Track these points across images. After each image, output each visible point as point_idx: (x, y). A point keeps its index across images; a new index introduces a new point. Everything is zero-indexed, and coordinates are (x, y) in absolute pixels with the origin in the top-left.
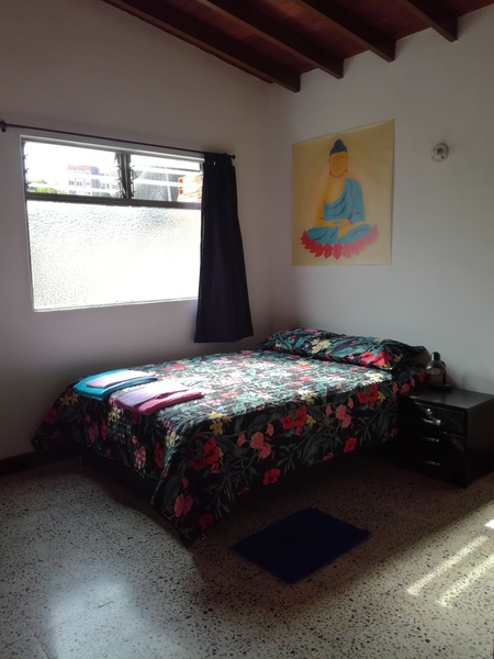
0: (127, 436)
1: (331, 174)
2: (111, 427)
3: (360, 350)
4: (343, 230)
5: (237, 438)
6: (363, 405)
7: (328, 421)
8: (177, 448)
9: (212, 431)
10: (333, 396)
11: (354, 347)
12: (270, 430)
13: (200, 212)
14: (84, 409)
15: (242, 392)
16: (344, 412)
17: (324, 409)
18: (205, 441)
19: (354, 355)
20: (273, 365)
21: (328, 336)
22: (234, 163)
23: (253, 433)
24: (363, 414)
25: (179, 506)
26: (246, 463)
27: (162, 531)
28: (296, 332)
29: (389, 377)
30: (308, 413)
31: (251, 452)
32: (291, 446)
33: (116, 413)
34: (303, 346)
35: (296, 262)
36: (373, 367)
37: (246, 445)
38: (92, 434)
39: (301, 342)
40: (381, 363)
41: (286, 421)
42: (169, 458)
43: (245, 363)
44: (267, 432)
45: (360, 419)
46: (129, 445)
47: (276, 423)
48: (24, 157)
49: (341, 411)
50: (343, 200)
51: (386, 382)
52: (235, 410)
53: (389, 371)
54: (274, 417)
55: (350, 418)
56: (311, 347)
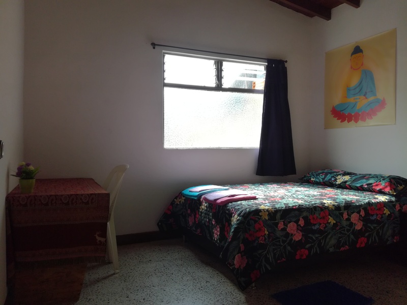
0: (209, 220)
1: (351, 68)
2: (201, 215)
3: (371, 181)
4: (361, 103)
5: (277, 224)
6: (372, 215)
7: (344, 223)
8: (238, 224)
9: (261, 216)
10: (349, 206)
11: (368, 179)
12: (302, 223)
13: (263, 95)
14: (187, 205)
15: (284, 198)
16: (357, 218)
17: (342, 214)
18: (255, 222)
19: (367, 185)
20: (308, 189)
21: (349, 174)
22: (286, 65)
23: (289, 222)
24: (372, 222)
25: (237, 261)
26: (284, 242)
27: (228, 281)
28: (326, 171)
29: (393, 199)
30: (329, 215)
31: (287, 235)
32: (317, 236)
33: (204, 206)
34: (330, 179)
35: (327, 126)
36: (381, 192)
37: (284, 230)
38: (191, 221)
39: (329, 177)
40: (387, 190)
41: (314, 218)
42: (233, 230)
43: (289, 187)
44: (299, 223)
45: (369, 225)
46: (211, 225)
47: (305, 218)
48: (164, 63)
49: (354, 217)
50: (360, 83)
51: (390, 202)
52: (277, 206)
53: (393, 195)
54: (305, 214)
55: (362, 223)
56: (336, 180)
